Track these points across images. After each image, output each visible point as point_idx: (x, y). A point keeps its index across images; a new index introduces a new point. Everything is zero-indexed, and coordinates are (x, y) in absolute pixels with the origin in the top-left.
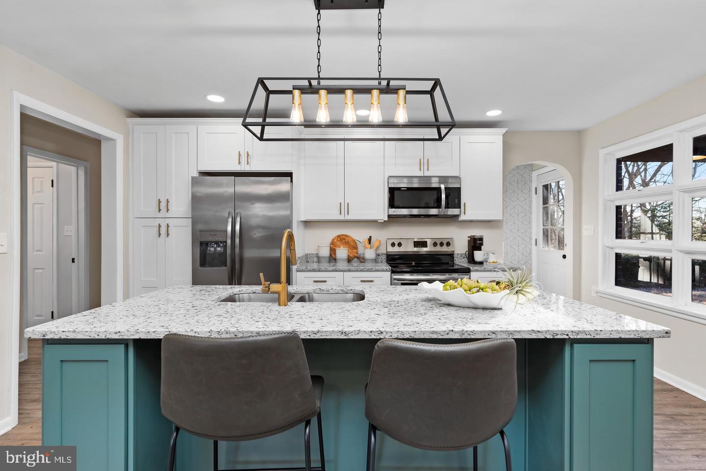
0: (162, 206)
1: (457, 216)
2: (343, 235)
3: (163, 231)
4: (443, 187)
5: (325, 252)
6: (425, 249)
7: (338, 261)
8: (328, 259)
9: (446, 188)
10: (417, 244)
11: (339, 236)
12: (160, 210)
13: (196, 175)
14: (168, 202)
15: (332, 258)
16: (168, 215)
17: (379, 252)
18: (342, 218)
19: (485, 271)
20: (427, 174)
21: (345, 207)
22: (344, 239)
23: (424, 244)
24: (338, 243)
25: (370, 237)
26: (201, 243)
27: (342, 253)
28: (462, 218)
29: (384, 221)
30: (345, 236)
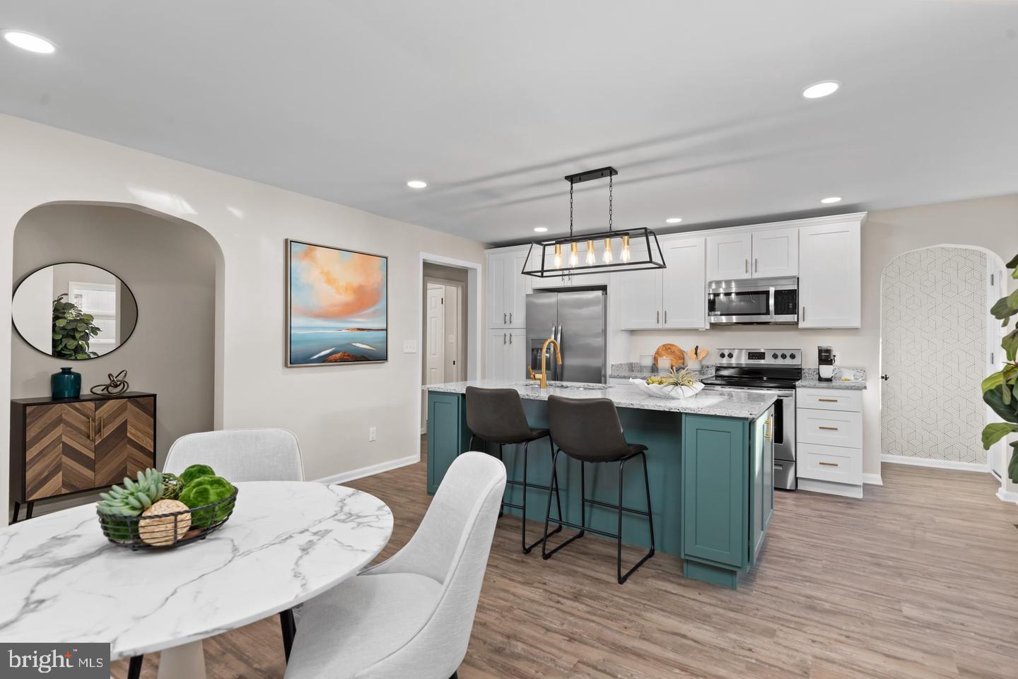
0: (507, 319)
1: (797, 323)
2: (669, 344)
3: (507, 340)
4: (772, 290)
5: (648, 362)
6: (762, 362)
7: (659, 371)
8: (650, 369)
9: (777, 292)
10: (753, 355)
11: (664, 345)
12: (505, 322)
13: (531, 292)
14: (511, 315)
15: (654, 369)
16: (511, 326)
17: (705, 363)
18: (660, 326)
19: (833, 388)
20: (756, 276)
21: (662, 316)
22: (670, 348)
23: (761, 356)
24: (663, 352)
25: (697, 347)
26: (533, 350)
27: (664, 363)
28: (801, 325)
29: (707, 330)
30: (672, 345)
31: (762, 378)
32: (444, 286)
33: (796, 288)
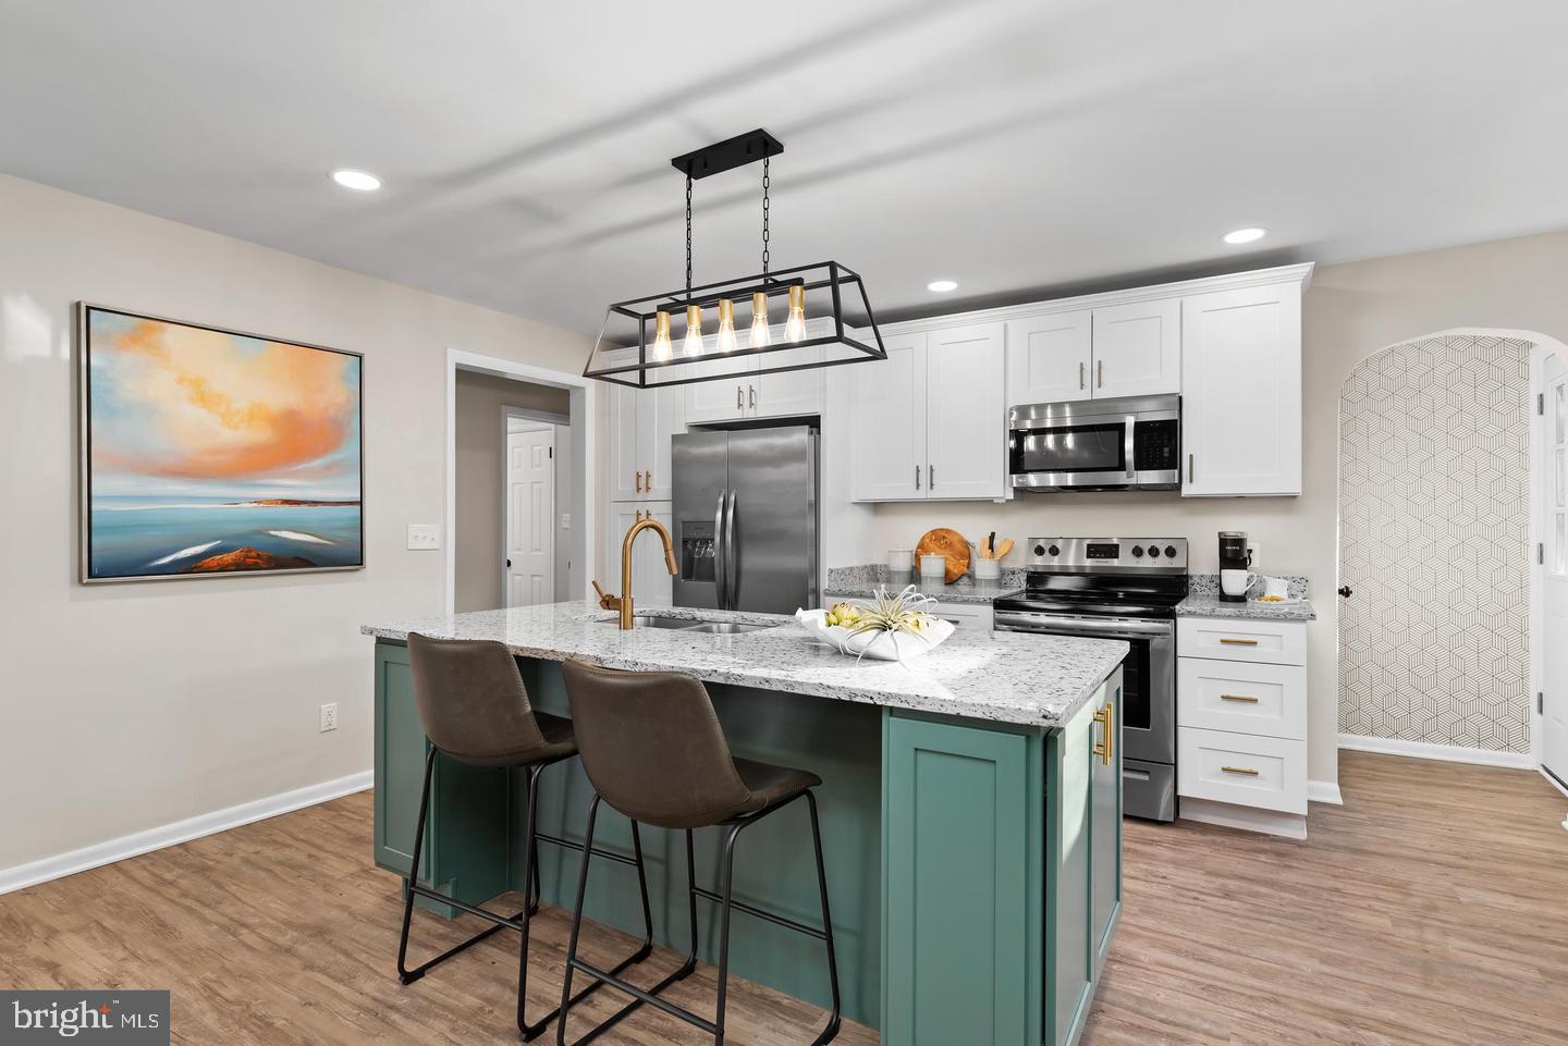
0: (642, 483)
1: (1178, 487)
2: (942, 530)
4: (1130, 421)
5: (902, 563)
6: (1115, 562)
7: (923, 581)
8: (906, 577)
9: (1138, 425)
10: (1095, 550)
11: (933, 532)
12: (639, 489)
13: (683, 430)
14: (648, 476)
15: (915, 576)
16: (650, 496)
17: (1008, 565)
18: (922, 494)
19: (1249, 617)
20: (1099, 394)
21: (925, 474)
22: (944, 537)
23: (1111, 551)
24: (931, 545)
25: (993, 534)
26: (685, 542)
27: (933, 565)
28: (1187, 490)
29: (1008, 501)
30: (948, 531)
31: (1116, 594)
32: (553, 426)
33: (1176, 417)
